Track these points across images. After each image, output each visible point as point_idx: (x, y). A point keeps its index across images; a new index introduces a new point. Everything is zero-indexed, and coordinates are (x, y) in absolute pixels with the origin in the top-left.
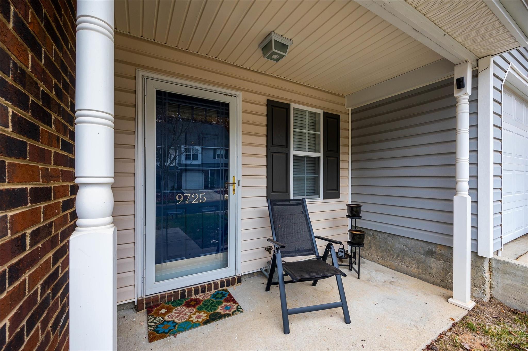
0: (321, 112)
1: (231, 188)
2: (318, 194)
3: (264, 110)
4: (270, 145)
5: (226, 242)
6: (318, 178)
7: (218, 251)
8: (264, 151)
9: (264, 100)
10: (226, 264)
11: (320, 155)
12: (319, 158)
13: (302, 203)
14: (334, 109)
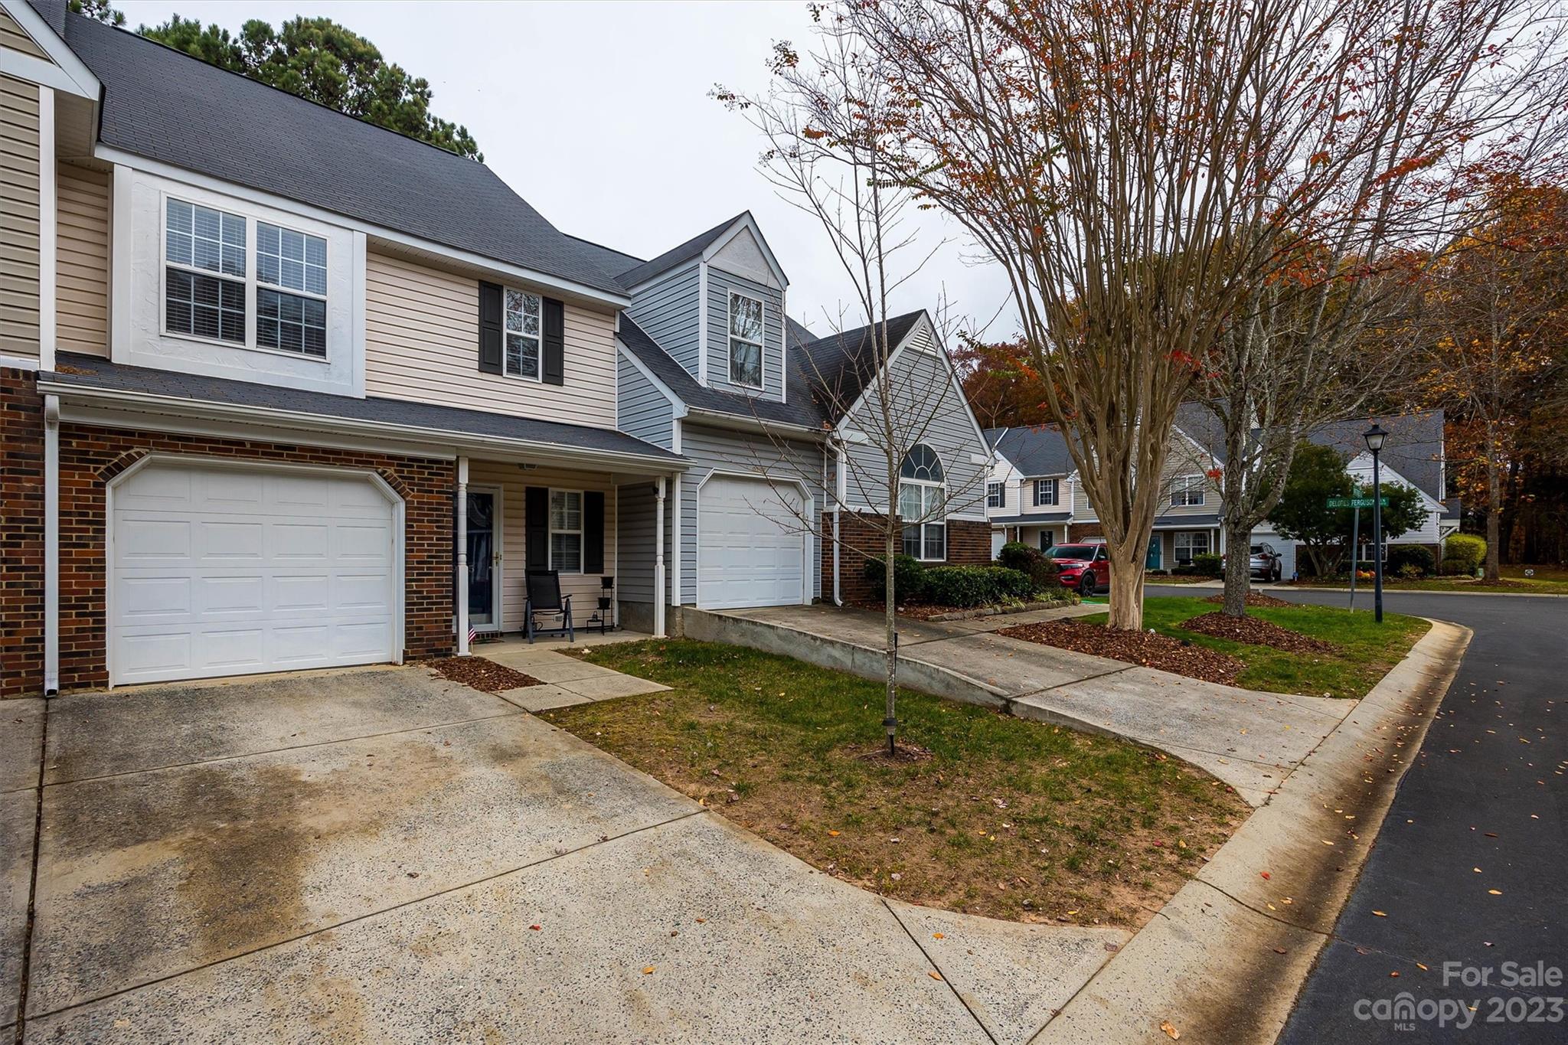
0: (582, 492)
1: (494, 561)
2: (578, 568)
3: (523, 496)
4: (529, 526)
5: (491, 607)
6: (578, 555)
7: (483, 612)
8: (523, 531)
9: (523, 487)
10: (490, 621)
11: (581, 532)
12: (579, 535)
13: (555, 574)
14: (595, 487)
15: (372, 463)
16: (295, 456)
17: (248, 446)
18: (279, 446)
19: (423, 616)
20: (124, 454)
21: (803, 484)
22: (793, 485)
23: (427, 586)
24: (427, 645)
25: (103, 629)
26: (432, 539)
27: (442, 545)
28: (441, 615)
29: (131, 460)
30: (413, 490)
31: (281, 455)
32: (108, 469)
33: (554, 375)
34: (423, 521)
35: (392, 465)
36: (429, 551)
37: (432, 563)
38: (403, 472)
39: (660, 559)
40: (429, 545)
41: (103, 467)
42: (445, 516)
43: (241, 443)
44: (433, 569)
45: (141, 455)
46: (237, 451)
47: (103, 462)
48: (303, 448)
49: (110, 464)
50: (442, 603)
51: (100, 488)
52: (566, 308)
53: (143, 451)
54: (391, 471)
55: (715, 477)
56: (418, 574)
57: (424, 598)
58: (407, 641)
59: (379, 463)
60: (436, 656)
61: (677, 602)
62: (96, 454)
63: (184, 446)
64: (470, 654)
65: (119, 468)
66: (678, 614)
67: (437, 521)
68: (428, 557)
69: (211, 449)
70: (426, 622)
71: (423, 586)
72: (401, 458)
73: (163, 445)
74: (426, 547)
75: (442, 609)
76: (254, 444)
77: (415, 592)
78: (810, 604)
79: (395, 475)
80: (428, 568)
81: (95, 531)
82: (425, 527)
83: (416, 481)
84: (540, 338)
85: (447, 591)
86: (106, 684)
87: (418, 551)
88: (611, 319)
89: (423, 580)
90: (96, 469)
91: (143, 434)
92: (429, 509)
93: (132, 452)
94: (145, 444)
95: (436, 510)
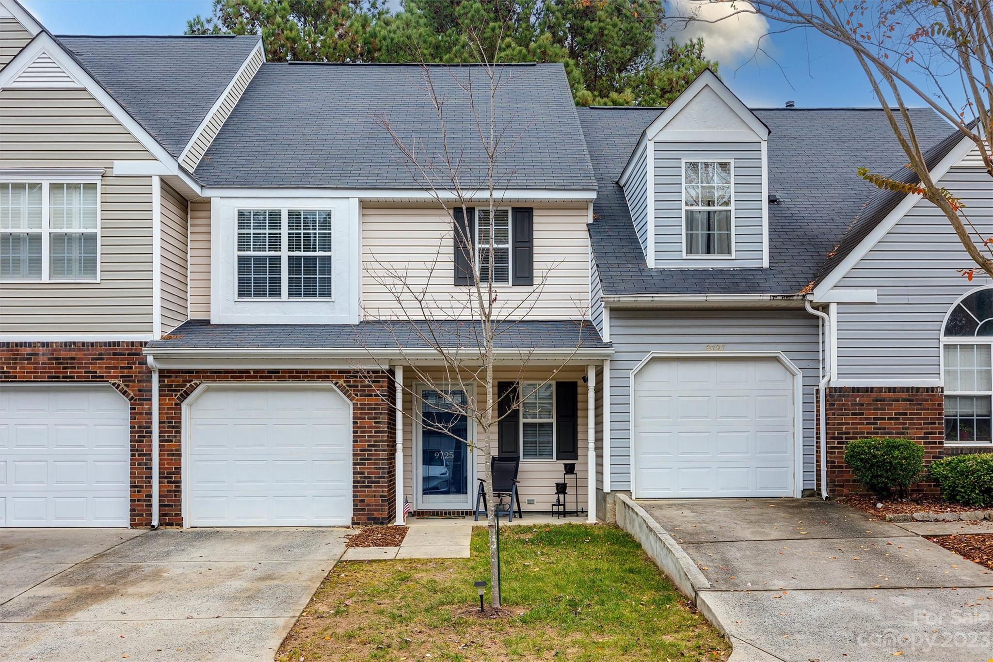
0: (554, 383)
1: (469, 449)
2: (551, 455)
5: (467, 488)
6: (551, 442)
9: (495, 383)
11: (554, 421)
12: (551, 423)
14: (567, 377)
15: (328, 377)
16: (279, 377)
17: (252, 373)
18: (270, 372)
19: (365, 491)
20: (188, 385)
21: (784, 357)
22: (776, 359)
23: (368, 469)
24: (368, 514)
25: (180, 491)
26: (371, 432)
27: (379, 437)
28: (379, 491)
29: (193, 388)
30: (357, 395)
31: (271, 377)
32: (181, 395)
33: (524, 277)
34: (364, 418)
35: (342, 377)
36: (369, 441)
37: (371, 450)
38: (349, 382)
39: (591, 445)
40: (369, 437)
41: (179, 393)
42: (381, 414)
43: (248, 372)
44: (372, 455)
45: (197, 385)
46: (246, 377)
47: (179, 391)
48: (284, 371)
49: (182, 392)
50: (379, 482)
51: (178, 406)
52: (535, 212)
53: (198, 382)
54: (341, 382)
55: (654, 360)
56: (361, 459)
57: (365, 478)
58: (354, 510)
59: (333, 377)
60: (375, 523)
61: (607, 488)
62: (176, 386)
63: (218, 377)
64: (404, 524)
65: (187, 394)
66: (609, 500)
67: (375, 418)
68: (369, 446)
69: (232, 377)
70: (367, 496)
71: (364, 469)
72: (348, 372)
73: (208, 377)
74: (367, 438)
75: (379, 487)
76: (256, 371)
77: (359, 473)
78: (798, 495)
79: (344, 385)
80: (368, 455)
81: (176, 432)
82: (366, 423)
83: (359, 388)
84: (509, 246)
85: (383, 473)
86: (181, 525)
87: (361, 441)
88: (584, 212)
89: (364, 464)
90: (176, 395)
91: (198, 372)
92: (369, 409)
93: (192, 383)
94: (198, 378)
95: (375, 409)
